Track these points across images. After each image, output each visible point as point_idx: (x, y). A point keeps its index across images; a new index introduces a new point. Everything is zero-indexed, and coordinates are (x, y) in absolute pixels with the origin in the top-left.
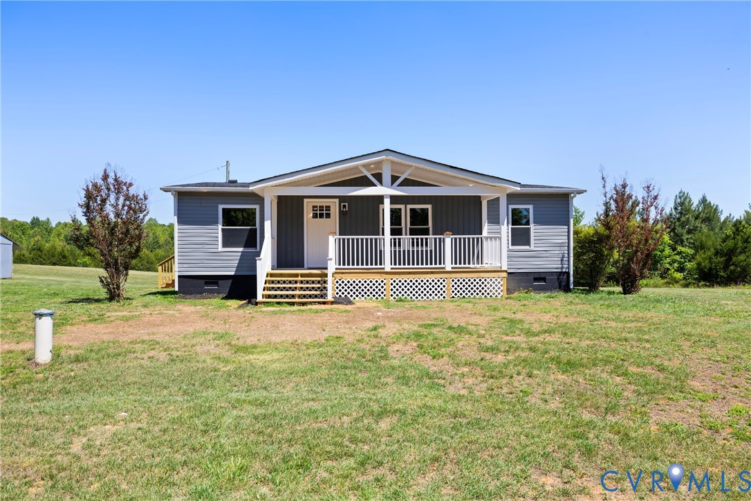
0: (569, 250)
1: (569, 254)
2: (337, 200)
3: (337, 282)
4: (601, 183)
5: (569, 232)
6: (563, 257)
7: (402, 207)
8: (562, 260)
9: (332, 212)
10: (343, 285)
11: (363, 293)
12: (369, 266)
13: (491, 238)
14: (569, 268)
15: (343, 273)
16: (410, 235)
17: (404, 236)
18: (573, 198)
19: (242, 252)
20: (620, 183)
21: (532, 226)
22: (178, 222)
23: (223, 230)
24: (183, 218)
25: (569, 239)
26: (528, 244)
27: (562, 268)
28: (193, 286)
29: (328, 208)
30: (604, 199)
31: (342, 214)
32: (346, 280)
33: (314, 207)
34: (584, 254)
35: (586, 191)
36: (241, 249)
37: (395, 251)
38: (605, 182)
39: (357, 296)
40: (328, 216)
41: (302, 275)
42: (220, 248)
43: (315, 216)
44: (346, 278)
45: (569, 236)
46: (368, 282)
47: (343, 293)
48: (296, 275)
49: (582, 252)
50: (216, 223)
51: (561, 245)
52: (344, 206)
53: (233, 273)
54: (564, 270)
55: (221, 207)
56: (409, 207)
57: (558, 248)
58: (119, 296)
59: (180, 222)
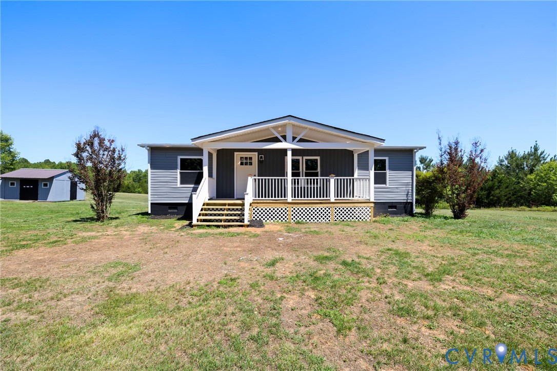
0: (412, 188)
1: (412, 190)
2: (256, 153)
3: (254, 209)
4: (437, 141)
5: (412, 175)
6: (408, 192)
7: (300, 158)
8: (407, 195)
9: (253, 161)
10: (258, 211)
11: (272, 217)
12: (277, 198)
13: (360, 179)
14: (412, 200)
15: (258, 203)
16: (305, 176)
17: (301, 177)
18: (416, 152)
19: (193, 187)
20: (452, 141)
21: (388, 172)
22: (151, 167)
23: (181, 173)
24: (154, 165)
25: (412, 180)
26: (385, 183)
27: (407, 199)
28: (160, 210)
29: (251, 158)
30: (440, 152)
31: (260, 162)
32: (260, 208)
33: (241, 158)
34: (423, 190)
35: (425, 147)
36: (193, 186)
37: (295, 188)
38: (441, 140)
39: (268, 219)
40: (251, 164)
41: (229, 205)
42: (179, 185)
43: (242, 164)
44: (260, 207)
45: (412, 178)
46: (276, 209)
47: (258, 217)
48: (225, 205)
49: (421, 189)
50: (176, 168)
51: (407, 184)
52: (261, 157)
53: (187, 202)
54: (409, 201)
55: (179, 158)
56: (305, 158)
57: (405, 186)
58: (103, 217)
59: (152, 168)
